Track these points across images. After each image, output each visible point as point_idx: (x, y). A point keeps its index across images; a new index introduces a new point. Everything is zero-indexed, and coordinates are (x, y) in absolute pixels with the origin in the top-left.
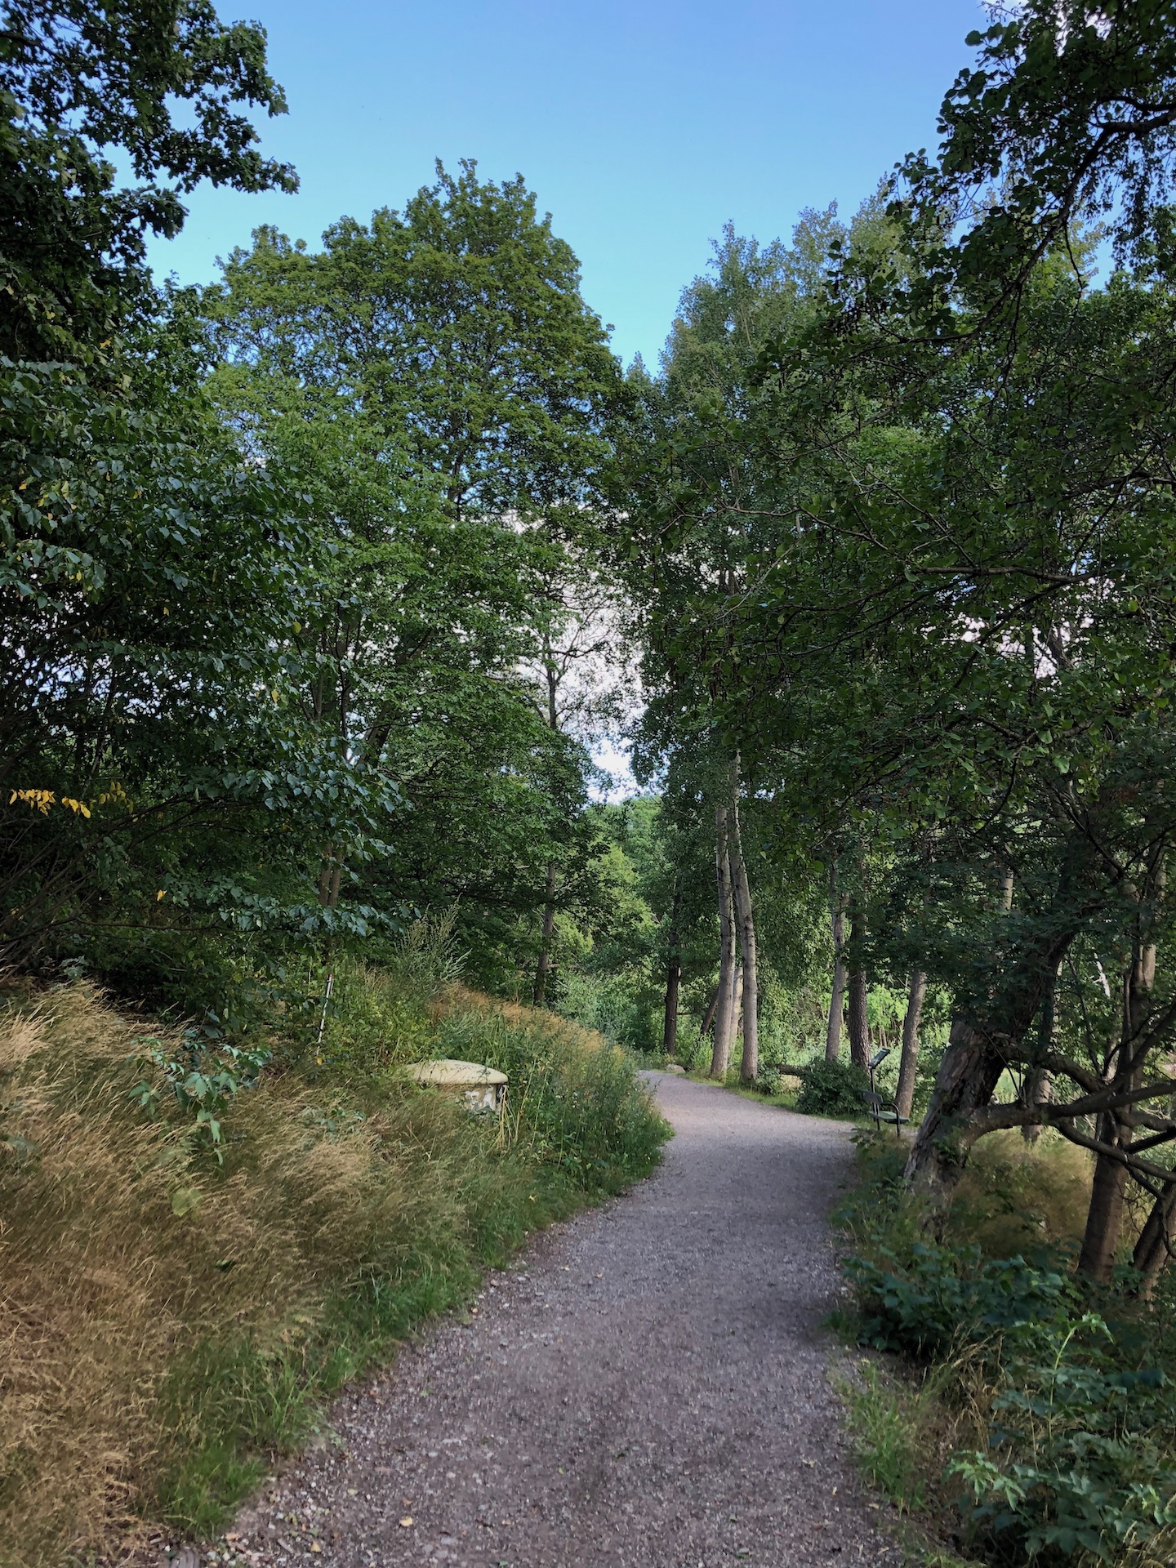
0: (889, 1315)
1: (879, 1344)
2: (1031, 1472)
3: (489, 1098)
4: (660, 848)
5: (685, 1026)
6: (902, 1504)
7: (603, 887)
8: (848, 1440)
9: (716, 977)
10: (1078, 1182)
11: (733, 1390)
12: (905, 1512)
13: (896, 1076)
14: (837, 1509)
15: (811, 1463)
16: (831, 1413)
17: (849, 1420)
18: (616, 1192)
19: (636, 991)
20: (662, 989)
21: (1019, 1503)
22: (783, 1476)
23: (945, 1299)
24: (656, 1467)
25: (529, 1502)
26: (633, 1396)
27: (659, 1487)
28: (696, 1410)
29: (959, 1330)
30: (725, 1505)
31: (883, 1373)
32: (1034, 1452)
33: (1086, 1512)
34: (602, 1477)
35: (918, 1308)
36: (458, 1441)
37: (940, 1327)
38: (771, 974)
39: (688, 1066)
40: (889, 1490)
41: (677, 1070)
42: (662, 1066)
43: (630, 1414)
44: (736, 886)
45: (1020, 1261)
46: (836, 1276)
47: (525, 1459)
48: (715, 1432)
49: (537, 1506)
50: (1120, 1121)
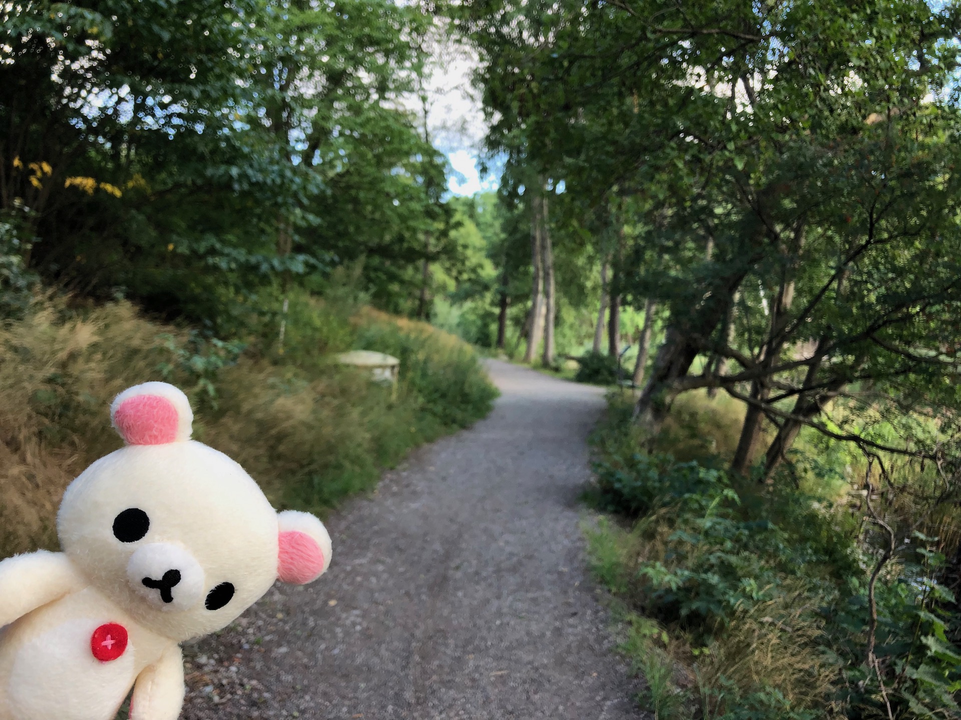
0: (617, 494)
1: (610, 508)
2: (686, 573)
3: (387, 374)
4: (498, 224)
5: (511, 332)
6: (614, 590)
7: (460, 249)
8: (587, 558)
9: (529, 304)
10: (736, 421)
11: (523, 533)
12: (615, 594)
13: (634, 361)
14: (577, 593)
15: (565, 569)
16: (578, 544)
17: (589, 547)
18: (464, 426)
19: (481, 312)
20: (497, 311)
21: (679, 588)
22: (548, 576)
23: (649, 484)
24: (477, 573)
25: (403, 591)
26: (466, 536)
27: (477, 583)
28: (501, 544)
29: (656, 500)
30: (515, 591)
31: (611, 523)
32: (690, 563)
33: (715, 593)
34: (445, 578)
35: (634, 489)
36: (363, 561)
37: (645, 499)
38: (564, 300)
39: (511, 356)
40: (607, 583)
41: (505, 358)
42: (495, 356)
43: (464, 545)
44: (543, 247)
45: (695, 463)
46: (588, 472)
47: (401, 569)
48: (512, 554)
49: (407, 594)
50: (763, 386)
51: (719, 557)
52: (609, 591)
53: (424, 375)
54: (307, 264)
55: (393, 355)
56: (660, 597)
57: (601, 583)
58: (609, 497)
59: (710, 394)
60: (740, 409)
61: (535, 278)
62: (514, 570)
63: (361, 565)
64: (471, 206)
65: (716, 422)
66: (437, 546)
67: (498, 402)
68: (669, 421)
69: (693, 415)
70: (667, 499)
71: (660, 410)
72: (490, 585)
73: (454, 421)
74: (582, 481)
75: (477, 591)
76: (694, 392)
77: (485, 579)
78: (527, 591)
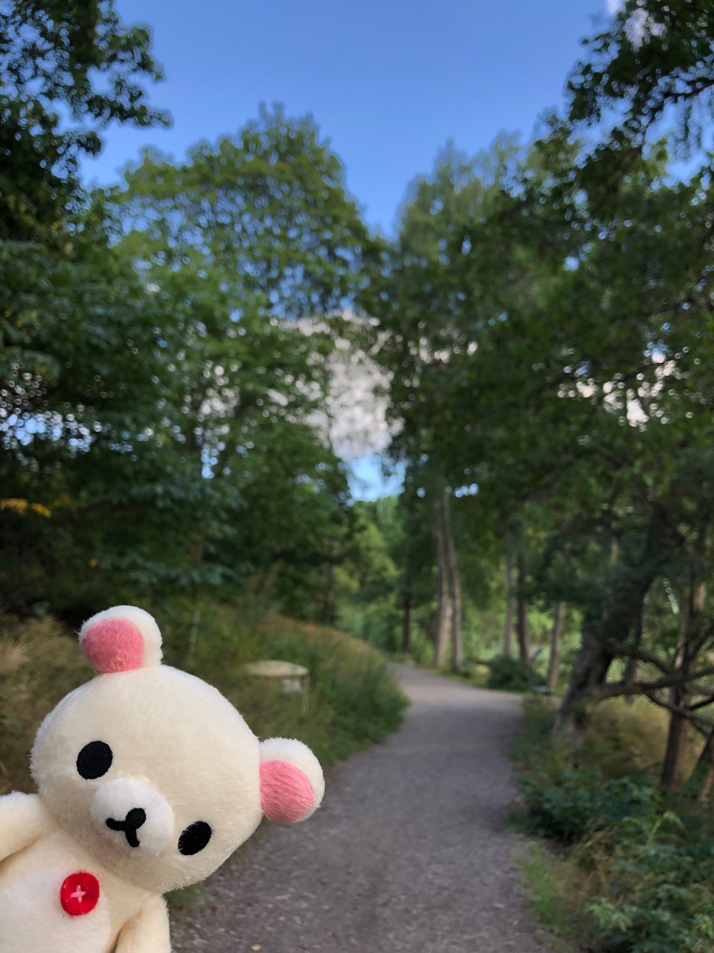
0: (546, 814)
1: (541, 832)
2: (634, 909)
3: (296, 686)
4: (399, 525)
5: (415, 634)
6: (557, 930)
7: (364, 552)
8: (523, 892)
9: (434, 605)
10: (659, 729)
11: (452, 863)
12: (559, 935)
13: (546, 665)
14: (518, 934)
15: (501, 906)
16: (512, 875)
17: (524, 879)
18: (376, 741)
19: (385, 614)
20: (401, 613)
21: (628, 928)
22: (484, 914)
23: (580, 803)
24: (407, 911)
25: (330, 933)
26: (391, 867)
27: (408, 923)
28: (430, 876)
29: (589, 824)
30: (450, 932)
31: (543, 850)
32: (636, 896)
33: (668, 932)
34: (374, 917)
35: (564, 810)
36: (285, 897)
37: (577, 821)
38: (470, 602)
39: (418, 660)
40: (549, 922)
41: (411, 663)
42: (402, 661)
43: (390, 878)
44: (446, 549)
45: (626, 780)
46: (513, 790)
47: (326, 907)
48: (442, 888)
49: (335, 936)
50: (685, 691)
51: (668, 890)
52: (552, 931)
53: (334, 686)
54: (224, 576)
55: (302, 664)
56: (608, 938)
57: (541, 921)
58: (538, 819)
59: (629, 701)
60: (662, 718)
61: (440, 579)
62: (446, 907)
63: (283, 901)
64: (372, 509)
65: (638, 730)
66: (362, 879)
67: (409, 713)
68: (591, 731)
69: (613, 723)
70: (601, 821)
71: (581, 720)
72: (423, 925)
73: (366, 735)
74: (506, 802)
75: (409, 932)
76: (612, 700)
77: (416, 918)
78: (463, 932)
